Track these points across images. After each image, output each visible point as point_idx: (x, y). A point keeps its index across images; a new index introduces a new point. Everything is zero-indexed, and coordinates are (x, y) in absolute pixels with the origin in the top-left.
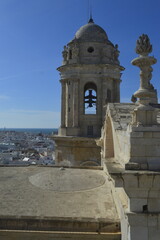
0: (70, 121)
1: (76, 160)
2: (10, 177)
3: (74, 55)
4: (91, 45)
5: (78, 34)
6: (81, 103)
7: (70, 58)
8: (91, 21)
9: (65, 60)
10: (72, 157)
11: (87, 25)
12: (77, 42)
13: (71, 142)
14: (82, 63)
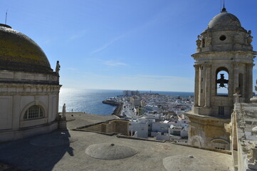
0: (202, 102)
1: (207, 136)
2: (149, 157)
3: (207, 44)
4: (223, 33)
5: (210, 24)
6: (213, 86)
7: (204, 46)
8: (224, 10)
9: (199, 48)
10: (204, 133)
11: (220, 14)
12: (210, 31)
13: (203, 121)
14: (213, 51)
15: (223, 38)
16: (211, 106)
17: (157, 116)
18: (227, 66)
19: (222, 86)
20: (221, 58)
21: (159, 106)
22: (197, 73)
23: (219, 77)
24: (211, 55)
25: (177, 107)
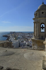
0: (36, 35)
2: (19, 54)
3: (38, 15)
4: (43, 11)
5: (39, 8)
6: (40, 29)
7: (37, 16)
8: (43, 3)
9: (35, 16)
10: (37, 45)
11: (42, 5)
12: (39, 10)
14: (40, 17)
15: (43, 13)
16: (39, 36)
17: (22, 40)
18: (44, 23)
19: (43, 29)
20: (42, 20)
21: (22, 37)
22: (34, 25)
23: (42, 26)
24: (39, 19)
25: (28, 37)
